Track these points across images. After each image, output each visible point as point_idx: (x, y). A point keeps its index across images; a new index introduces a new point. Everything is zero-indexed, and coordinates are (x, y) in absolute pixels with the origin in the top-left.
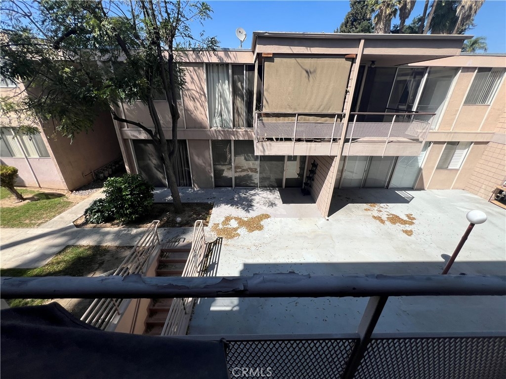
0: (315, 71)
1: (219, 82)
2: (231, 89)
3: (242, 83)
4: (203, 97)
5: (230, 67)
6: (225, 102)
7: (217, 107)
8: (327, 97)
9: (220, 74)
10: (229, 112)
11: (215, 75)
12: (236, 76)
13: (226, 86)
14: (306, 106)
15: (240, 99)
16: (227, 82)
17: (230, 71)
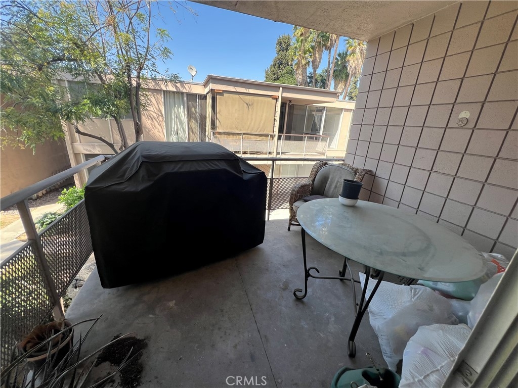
0: (252, 104)
1: (175, 106)
2: (186, 113)
3: (195, 108)
4: (161, 118)
5: (185, 95)
6: (181, 123)
7: (173, 126)
8: (262, 122)
9: (176, 100)
10: (184, 131)
11: (172, 100)
12: (190, 103)
13: (181, 110)
14: (248, 128)
15: (194, 121)
16: (182, 107)
17: (185, 98)
